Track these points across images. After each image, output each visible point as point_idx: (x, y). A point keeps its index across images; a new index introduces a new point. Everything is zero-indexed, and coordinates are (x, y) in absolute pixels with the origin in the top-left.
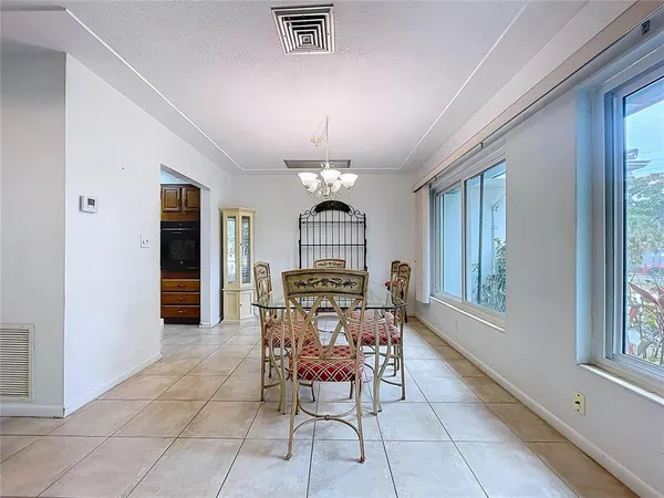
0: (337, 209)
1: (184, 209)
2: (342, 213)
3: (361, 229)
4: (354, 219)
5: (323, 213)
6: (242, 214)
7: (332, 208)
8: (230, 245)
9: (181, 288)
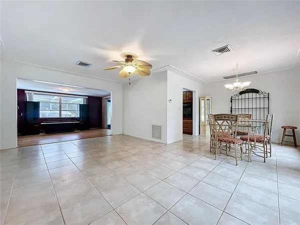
0: (251, 92)
1: (188, 98)
2: (254, 94)
3: (266, 100)
4: (262, 96)
5: (243, 95)
6: (206, 98)
7: (248, 92)
8: (203, 110)
9: (187, 123)
